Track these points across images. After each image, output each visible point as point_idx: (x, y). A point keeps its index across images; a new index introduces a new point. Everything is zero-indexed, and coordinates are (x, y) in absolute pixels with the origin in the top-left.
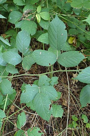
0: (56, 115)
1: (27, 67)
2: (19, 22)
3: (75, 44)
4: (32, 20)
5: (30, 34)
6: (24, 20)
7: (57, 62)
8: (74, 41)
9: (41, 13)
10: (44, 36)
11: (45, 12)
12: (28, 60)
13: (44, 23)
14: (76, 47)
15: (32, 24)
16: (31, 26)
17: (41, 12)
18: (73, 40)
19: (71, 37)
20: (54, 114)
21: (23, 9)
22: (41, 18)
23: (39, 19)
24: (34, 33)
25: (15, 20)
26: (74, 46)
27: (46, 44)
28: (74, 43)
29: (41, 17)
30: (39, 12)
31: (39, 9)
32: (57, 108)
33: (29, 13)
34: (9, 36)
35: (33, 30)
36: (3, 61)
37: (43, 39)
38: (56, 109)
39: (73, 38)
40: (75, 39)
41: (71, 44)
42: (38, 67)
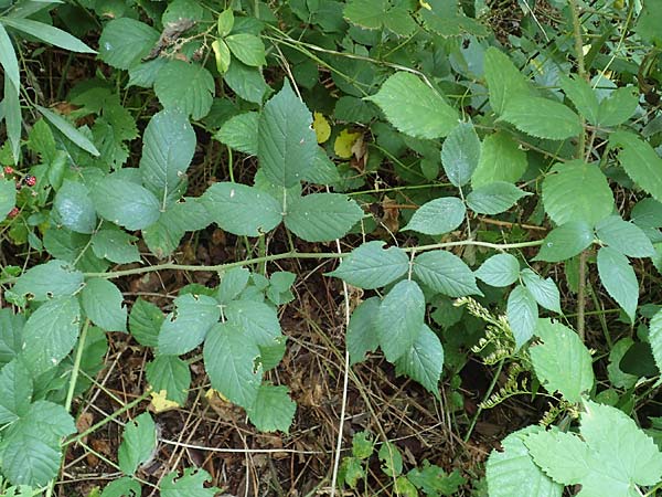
0: (265, 423)
1: (163, 245)
2: (146, 66)
3: (362, 159)
4: (197, 60)
5: (191, 116)
6: (166, 60)
7: (282, 223)
8: (357, 150)
9: (231, 37)
10: (243, 125)
11: (248, 36)
12: (183, 216)
13: (242, 75)
14: (364, 172)
15: (198, 76)
16: (194, 82)
17: (231, 34)
18: (352, 144)
19: (346, 130)
20: (259, 419)
21: (161, 16)
22: (233, 58)
23: (223, 60)
24: (205, 111)
25: (126, 52)
26: (355, 170)
27: (246, 155)
28: (358, 156)
29: (232, 54)
30: (225, 34)
31: (225, 21)
32: (271, 398)
33: (184, 35)
34: (85, 111)
35: (201, 102)
36: (80, 212)
37: (234, 134)
38: (268, 399)
39: (352, 137)
40: (359, 142)
41: (345, 161)
42: (197, 253)
